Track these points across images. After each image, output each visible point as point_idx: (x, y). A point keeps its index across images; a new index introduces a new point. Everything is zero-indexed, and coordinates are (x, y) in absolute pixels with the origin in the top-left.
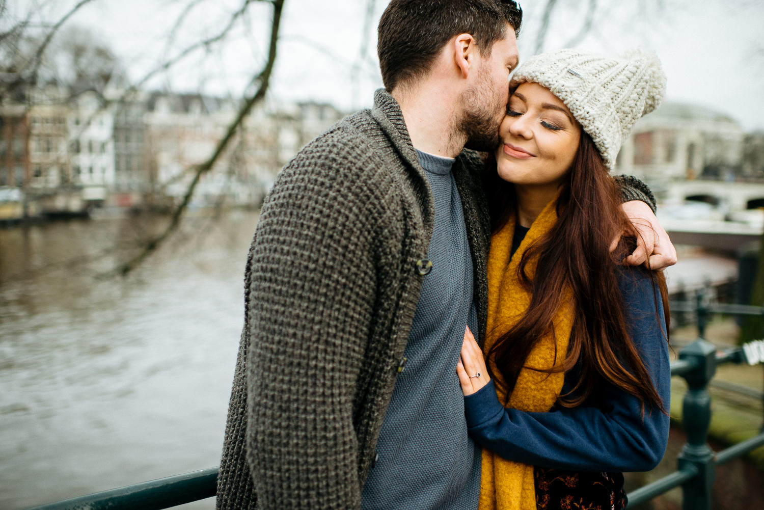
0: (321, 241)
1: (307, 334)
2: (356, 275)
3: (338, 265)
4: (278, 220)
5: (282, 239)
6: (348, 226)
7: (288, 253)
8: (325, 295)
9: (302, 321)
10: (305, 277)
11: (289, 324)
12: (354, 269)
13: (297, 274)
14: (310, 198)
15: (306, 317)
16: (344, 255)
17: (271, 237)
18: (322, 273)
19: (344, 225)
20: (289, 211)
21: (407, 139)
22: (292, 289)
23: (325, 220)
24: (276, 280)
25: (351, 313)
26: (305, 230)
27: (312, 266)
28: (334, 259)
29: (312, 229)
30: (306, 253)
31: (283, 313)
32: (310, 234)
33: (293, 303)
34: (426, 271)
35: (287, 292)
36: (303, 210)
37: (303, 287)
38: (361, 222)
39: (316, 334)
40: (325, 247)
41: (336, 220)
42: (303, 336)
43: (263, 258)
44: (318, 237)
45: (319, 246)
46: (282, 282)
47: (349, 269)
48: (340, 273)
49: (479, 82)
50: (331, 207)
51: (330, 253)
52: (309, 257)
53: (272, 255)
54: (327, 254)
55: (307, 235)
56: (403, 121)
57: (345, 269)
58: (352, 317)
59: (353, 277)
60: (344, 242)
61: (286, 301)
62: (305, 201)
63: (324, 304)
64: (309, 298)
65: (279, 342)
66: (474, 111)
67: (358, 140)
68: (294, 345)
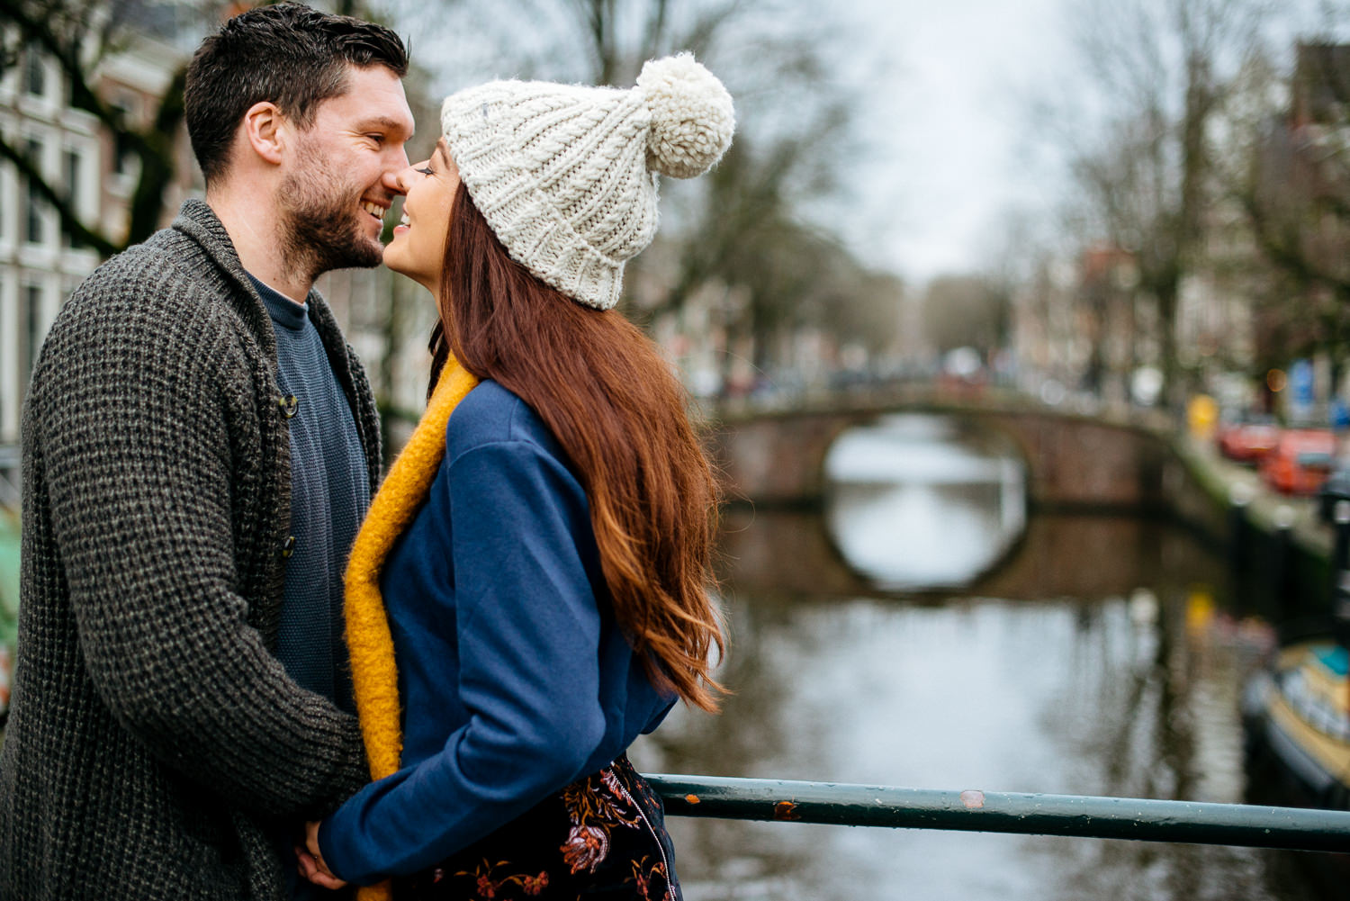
0: (136, 376)
1: (156, 502)
2: (196, 417)
3: (167, 405)
4: (69, 373)
5: (81, 392)
6: (170, 351)
7: (96, 406)
8: (163, 447)
9: (142, 488)
10: (127, 428)
11: (127, 497)
12: (191, 409)
13: (116, 428)
14: (106, 330)
15: (146, 481)
16: (173, 390)
17: (66, 396)
18: (149, 418)
19: (164, 351)
20: (81, 355)
21: (224, 240)
22: (114, 450)
23: (135, 348)
24: (89, 446)
25: (205, 471)
26: (110, 370)
27: (132, 411)
28: (160, 398)
29: (120, 365)
30: (119, 398)
31: (114, 484)
32: (118, 372)
33: (122, 469)
34: (293, 411)
35: (109, 455)
36: (100, 346)
37: (128, 442)
38: (187, 344)
39: (168, 499)
40: (144, 383)
41: (151, 345)
42: (151, 506)
43: (62, 427)
44: (131, 373)
45: (134, 385)
46: (98, 444)
47: (184, 408)
48: (174, 415)
49: (300, 167)
50: (139, 331)
51: (153, 390)
52: (125, 402)
53: (74, 418)
54: (149, 393)
55: (114, 375)
56: (215, 217)
57: (178, 409)
58: (208, 477)
59: (193, 420)
60: (170, 372)
61: (111, 469)
62: (100, 335)
63: (165, 459)
64: (142, 455)
65: (121, 525)
66: (302, 209)
67: (151, 257)
68: (143, 522)
